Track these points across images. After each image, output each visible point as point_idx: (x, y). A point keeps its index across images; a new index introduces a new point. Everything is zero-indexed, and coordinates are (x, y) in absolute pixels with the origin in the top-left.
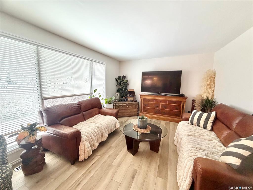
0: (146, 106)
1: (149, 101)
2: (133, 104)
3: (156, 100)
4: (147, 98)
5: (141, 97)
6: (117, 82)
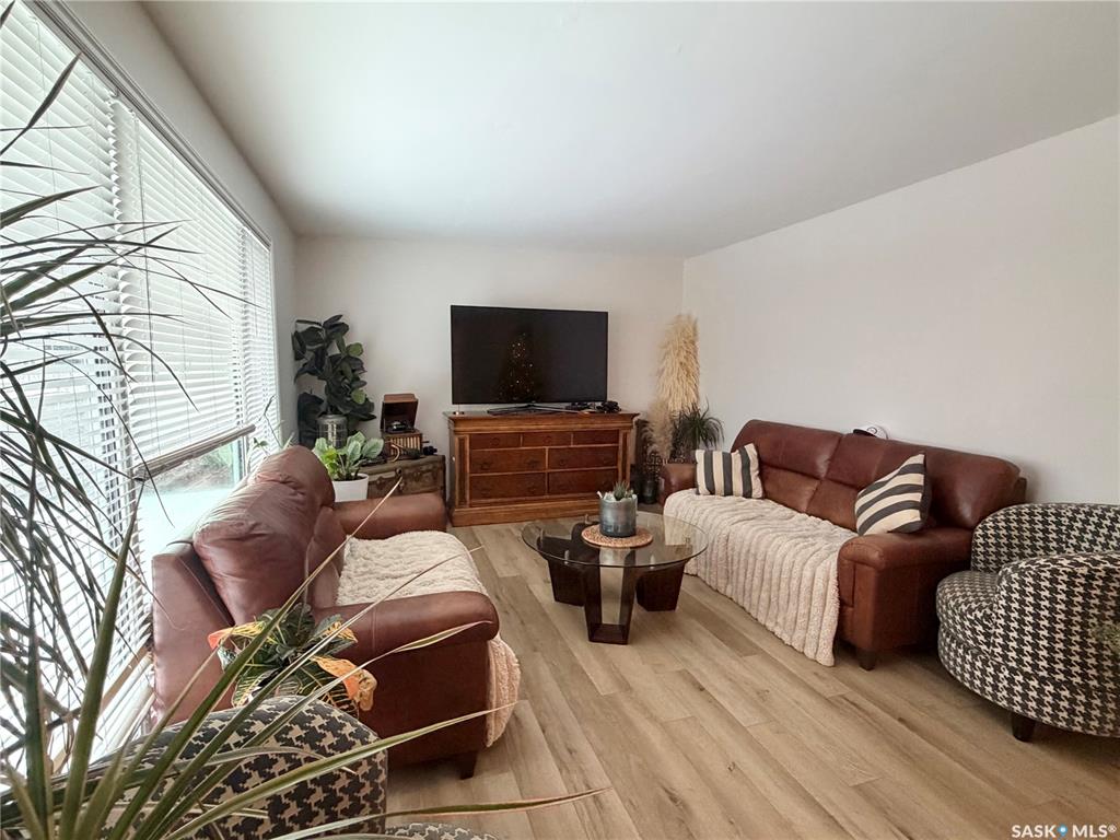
0: (486, 471)
1: (497, 446)
2: (424, 468)
3: (526, 435)
4: (488, 428)
5: (458, 428)
6: (298, 357)
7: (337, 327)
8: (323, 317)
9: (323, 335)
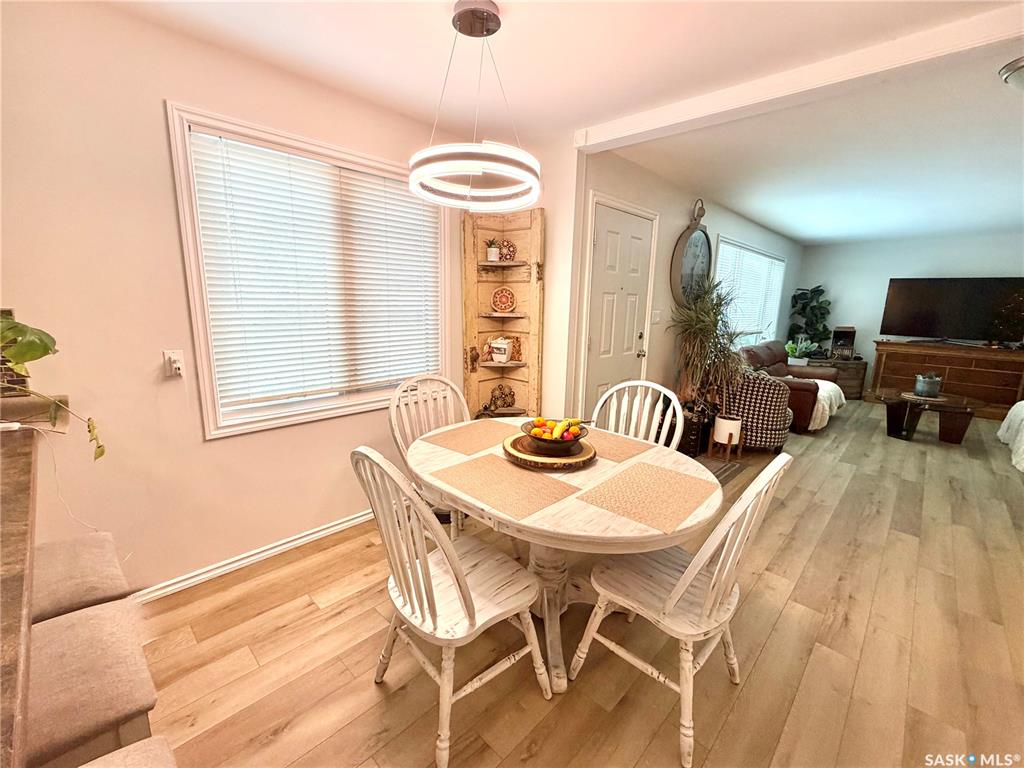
0: (895, 374)
3: (933, 356)
4: (902, 350)
5: (878, 348)
6: (793, 306)
7: (818, 291)
8: (811, 286)
9: (809, 296)
